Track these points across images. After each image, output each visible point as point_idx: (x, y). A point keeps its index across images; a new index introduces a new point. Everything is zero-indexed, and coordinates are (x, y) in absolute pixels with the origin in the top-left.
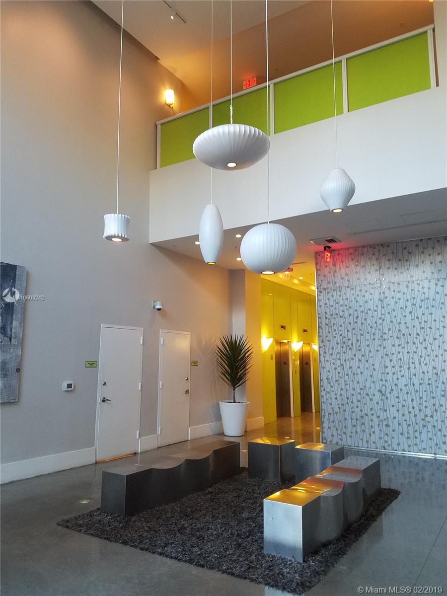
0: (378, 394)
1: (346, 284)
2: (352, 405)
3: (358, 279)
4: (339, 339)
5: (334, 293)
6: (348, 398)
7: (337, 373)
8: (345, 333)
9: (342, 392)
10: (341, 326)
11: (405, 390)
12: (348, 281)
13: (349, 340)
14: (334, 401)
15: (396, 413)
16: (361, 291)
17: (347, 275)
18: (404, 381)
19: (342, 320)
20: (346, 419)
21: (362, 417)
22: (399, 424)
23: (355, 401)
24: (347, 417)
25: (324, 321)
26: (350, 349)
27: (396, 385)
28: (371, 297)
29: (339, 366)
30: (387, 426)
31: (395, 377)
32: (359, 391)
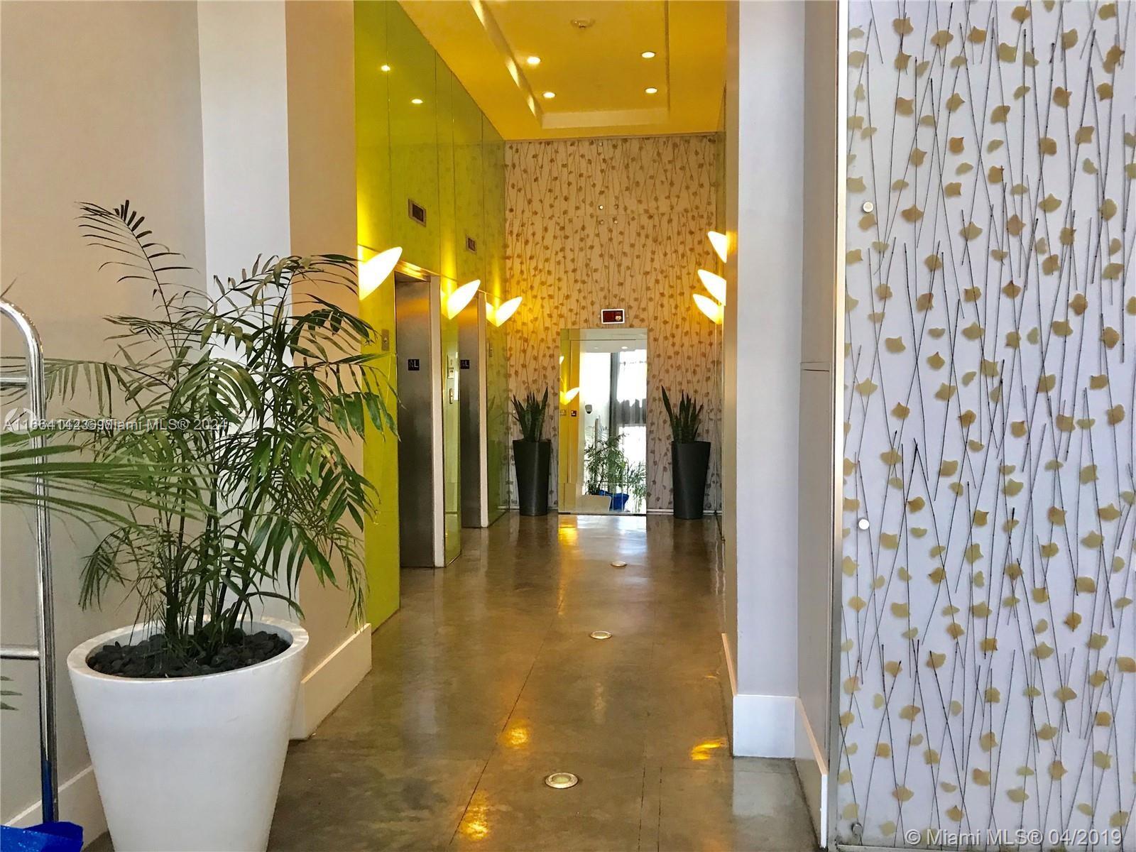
2: (1039, 612)
6: (1013, 572)
7: (954, 424)
9: (981, 536)
10: (1001, 114)
13: (1049, 205)
19: (1012, 73)
20: (991, 697)
24: (999, 685)
26: (1051, 265)
29: (968, 379)
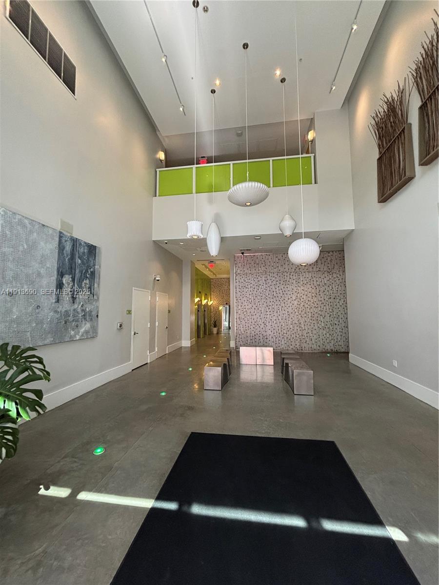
0: (263, 324)
1: (250, 272)
2: (251, 330)
3: (255, 270)
4: (245, 299)
5: (244, 276)
8: (248, 296)
11: (275, 322)
12: (251, 270)
13: (250, 299)
14: (242, 329)
15: (271, 333)
16: (256, 275)
17: (250, 267)
18: (274, 318)
21: (255, 335)
22: (272, 338)
23: (252, 328)
25: (238, 289)
26: (250, 303)
27: (271, 320)
28: (261, 279)
30: (267, 338)
31: (271, 316)
32: (254, 323)
